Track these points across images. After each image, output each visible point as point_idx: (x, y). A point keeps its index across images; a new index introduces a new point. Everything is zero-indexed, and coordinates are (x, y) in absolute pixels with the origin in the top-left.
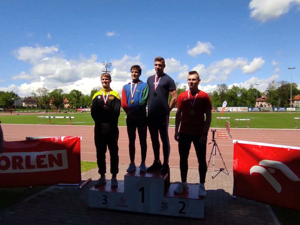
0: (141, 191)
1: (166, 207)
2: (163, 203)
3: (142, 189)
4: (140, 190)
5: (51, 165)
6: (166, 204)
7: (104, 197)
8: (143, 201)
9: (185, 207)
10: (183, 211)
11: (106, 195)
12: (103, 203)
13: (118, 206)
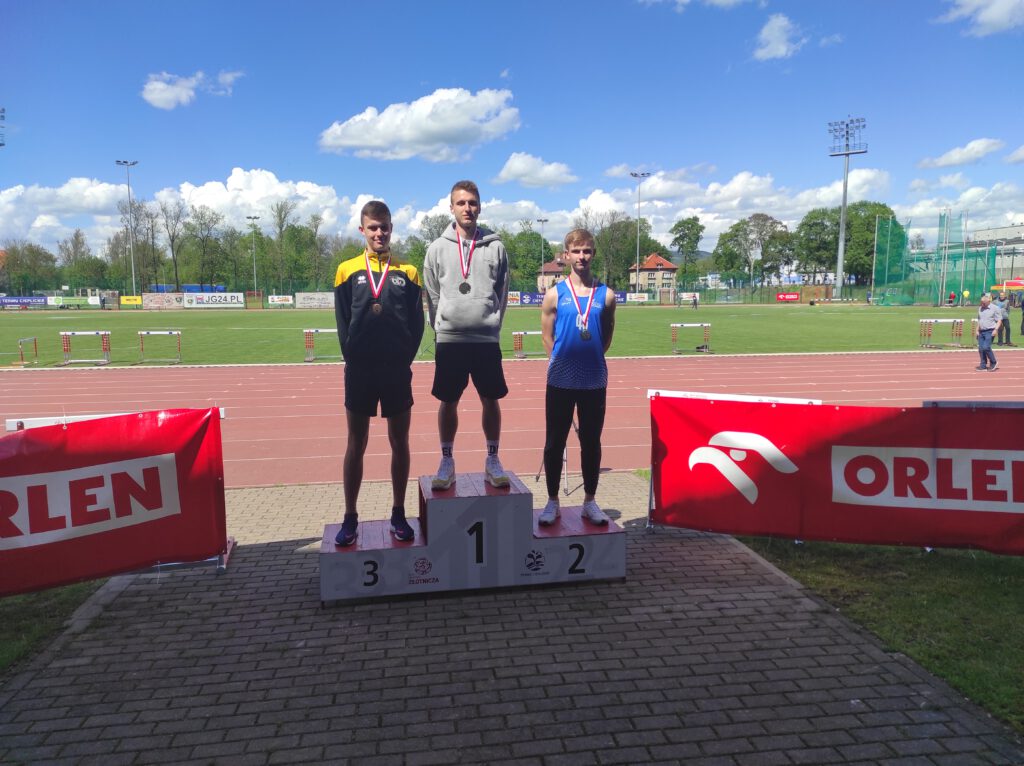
0: (475, 533)
1: (538, 563)
2: (530, 556)
3: (477, 529)
4: (471, 532)
6: (538, 557)
7: (370, 567)
8: (480, 559)
9: (584, 557)
10: (578, 567)
11: (374, 561)
12: (366, 584)
13: (412, 582)
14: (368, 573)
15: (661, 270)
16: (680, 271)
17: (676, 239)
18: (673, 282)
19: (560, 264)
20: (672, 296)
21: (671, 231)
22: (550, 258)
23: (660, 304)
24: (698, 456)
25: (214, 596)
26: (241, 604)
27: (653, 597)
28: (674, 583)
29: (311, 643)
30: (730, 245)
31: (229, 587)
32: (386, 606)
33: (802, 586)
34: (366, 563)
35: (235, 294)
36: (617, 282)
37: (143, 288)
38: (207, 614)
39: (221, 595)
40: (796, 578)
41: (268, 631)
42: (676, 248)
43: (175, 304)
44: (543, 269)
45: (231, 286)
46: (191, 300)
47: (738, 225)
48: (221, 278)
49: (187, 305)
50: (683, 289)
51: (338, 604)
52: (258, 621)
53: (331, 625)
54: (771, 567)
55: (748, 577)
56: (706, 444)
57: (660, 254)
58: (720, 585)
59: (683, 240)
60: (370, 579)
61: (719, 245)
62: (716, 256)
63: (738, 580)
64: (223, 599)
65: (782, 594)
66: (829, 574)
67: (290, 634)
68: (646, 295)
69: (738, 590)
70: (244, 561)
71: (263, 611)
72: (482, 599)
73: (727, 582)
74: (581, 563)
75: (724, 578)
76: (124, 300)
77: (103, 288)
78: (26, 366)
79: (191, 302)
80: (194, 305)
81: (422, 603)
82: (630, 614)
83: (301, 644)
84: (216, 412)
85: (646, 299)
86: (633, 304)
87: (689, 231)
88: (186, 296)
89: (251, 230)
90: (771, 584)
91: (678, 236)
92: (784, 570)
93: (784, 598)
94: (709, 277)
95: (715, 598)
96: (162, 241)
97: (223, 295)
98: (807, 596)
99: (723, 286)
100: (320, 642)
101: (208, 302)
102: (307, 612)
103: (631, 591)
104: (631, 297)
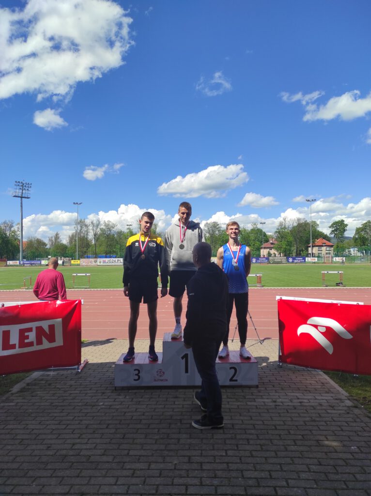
4: (183, 357)
5: (39, 342)
7: (137, 372)
8: (187, 371)
9: (237, 374)
10: (234, 379)
11: (139, 369)
12: (135, 380)
13: (155, 380)
14: (136, 375)
15: (325, 246)
16: (335, 246)
17: (333, 231)
18: (332, 252)
19: (272, 244)
20: (330, 259)
21: (330, 227)
22: (267, 241)
23: (324, 263)
24: (302, 329)
25: (72, 382)
26: (82, 386)
27: (269, 395)
28: (282, 389)
29: (106, 404)
30: (363, 233)
31: (80, 379)
32: (143, 391)
33: (348, 395)
34: (135, 370)
35: (119, 259)
36: (301, 252)
37: (81, 257)
38: (67, 389)
39: (75, 382)
40: (346, 391)
41: (90, 398)
42: (333, 236)
43: (94, 263)
44: (263, 246)
45: (118, 256)
46: (100, 261)
47: (366, 223)
48: (114, 252)
49: (99, 264)
50: (337, 256)
51: (123, 389)
52: (87, 394)
53: (117, 397)
54: (336, 386)
55: (321, 389)
56: (306, 323)
57: (324, 238)
58: (305, 392)
59: (336, 231)
60: (137, 377)
61: (356, 234)
62: (355, 239)
63: (316, 390)
64: (76, 384)
65: (337, 398)
66: (366, 391)
67: (98, 399)
68: (316, 259)
69: (314, 395)
70: (89, 370)
71: (90, 390)
72: (187, 390)
73: (309, 391)
74: (235, 376)
75: (308, 389)
76: (72, 262)
77: (65, 257)
78: (26, 289)
79: (100, 262)
80: (102, 264)
81: (159, 391)
82: (255, 402)
83: (102, 404)
84: (80, 302)
85: (316, 261)
86: (310, 262)
87: (339, 227)
88: (99, 260)
89: (128, 231)
90: (332, 393)
91: (333, 229)
92: (342, 388)
93: (336, 399)
94: (352, 250)
95: (300, 397)
96: (91, 236)
97: (114, 259)
98: (349, 400)
99: (359, 254)
100: (110, 403)
101: (107, 263)
102: (108, 391)
103: (259, 392)
104: (308, 259)
